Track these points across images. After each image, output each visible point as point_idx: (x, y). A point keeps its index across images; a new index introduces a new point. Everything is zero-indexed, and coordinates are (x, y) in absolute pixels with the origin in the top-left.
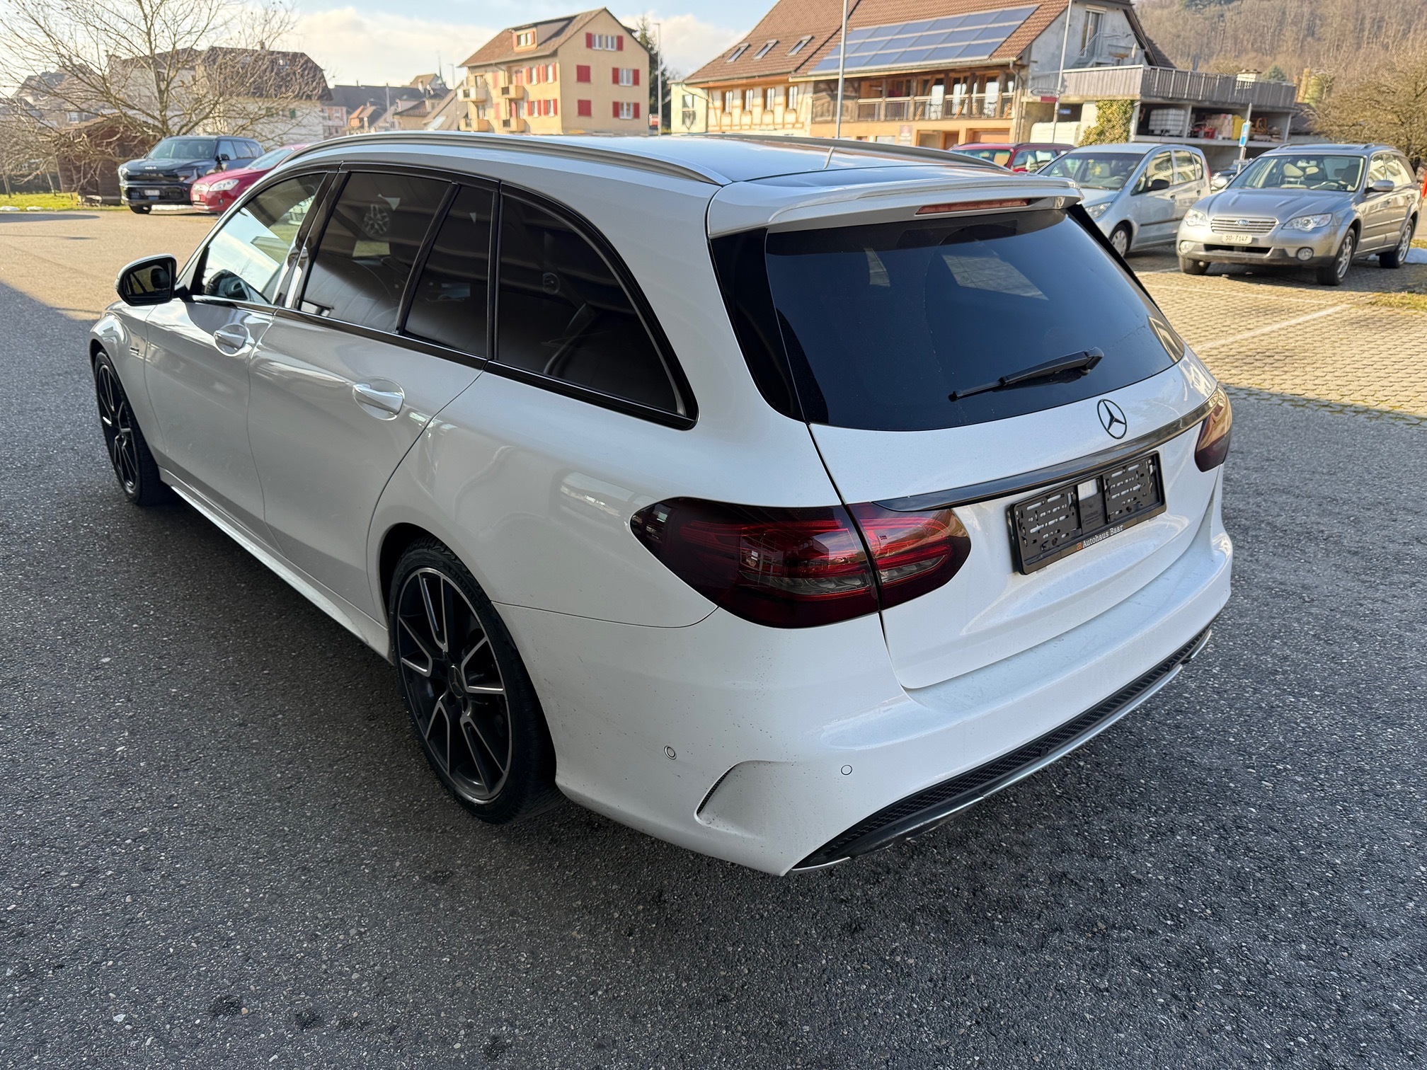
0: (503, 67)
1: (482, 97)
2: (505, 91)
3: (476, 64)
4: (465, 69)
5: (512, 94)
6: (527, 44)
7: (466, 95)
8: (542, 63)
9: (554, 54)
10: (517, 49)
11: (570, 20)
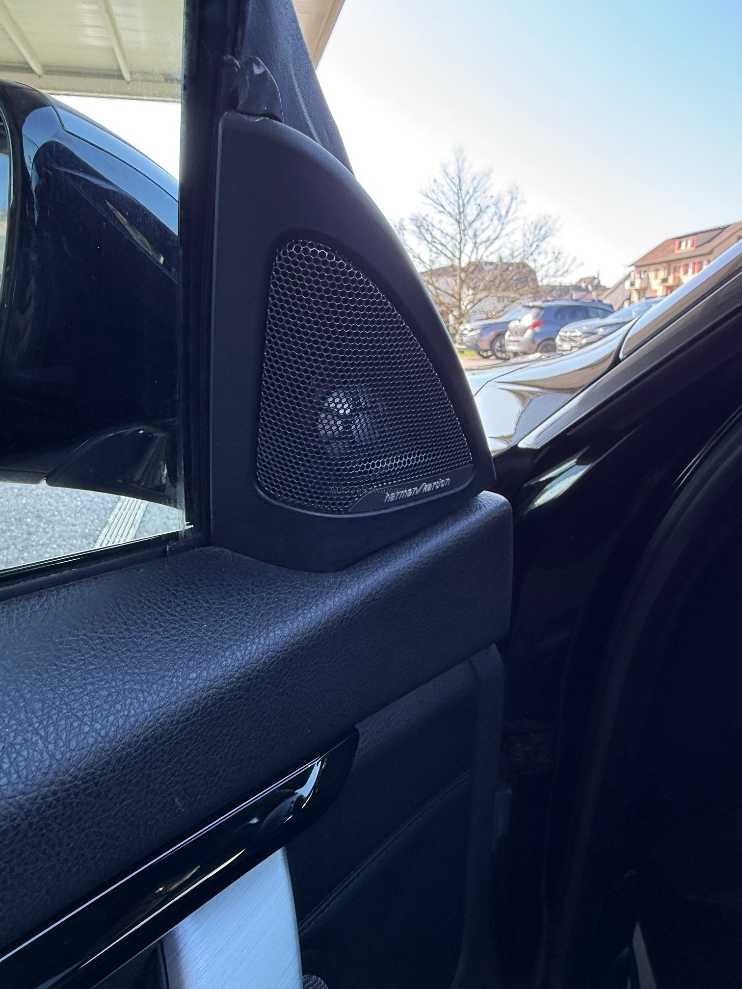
0: (665, 265)
1: (644, 286)
2: (665, 280)
3: (643, 265)
4: (633, 268)
5: (671, 281)
6: (686, 247)
7: (632, 284)
8: (697, 260)
9: (711, 253)
10: (677, 251)
11: (723, 229)
